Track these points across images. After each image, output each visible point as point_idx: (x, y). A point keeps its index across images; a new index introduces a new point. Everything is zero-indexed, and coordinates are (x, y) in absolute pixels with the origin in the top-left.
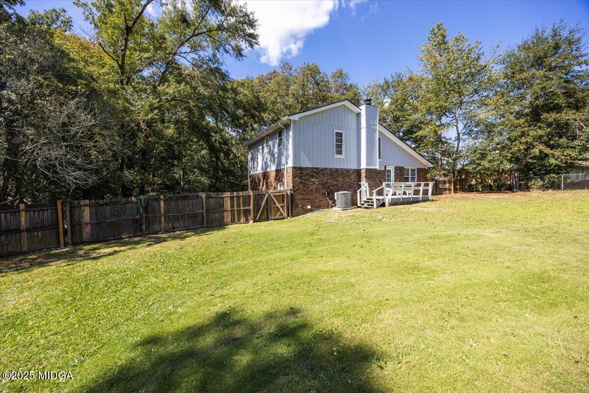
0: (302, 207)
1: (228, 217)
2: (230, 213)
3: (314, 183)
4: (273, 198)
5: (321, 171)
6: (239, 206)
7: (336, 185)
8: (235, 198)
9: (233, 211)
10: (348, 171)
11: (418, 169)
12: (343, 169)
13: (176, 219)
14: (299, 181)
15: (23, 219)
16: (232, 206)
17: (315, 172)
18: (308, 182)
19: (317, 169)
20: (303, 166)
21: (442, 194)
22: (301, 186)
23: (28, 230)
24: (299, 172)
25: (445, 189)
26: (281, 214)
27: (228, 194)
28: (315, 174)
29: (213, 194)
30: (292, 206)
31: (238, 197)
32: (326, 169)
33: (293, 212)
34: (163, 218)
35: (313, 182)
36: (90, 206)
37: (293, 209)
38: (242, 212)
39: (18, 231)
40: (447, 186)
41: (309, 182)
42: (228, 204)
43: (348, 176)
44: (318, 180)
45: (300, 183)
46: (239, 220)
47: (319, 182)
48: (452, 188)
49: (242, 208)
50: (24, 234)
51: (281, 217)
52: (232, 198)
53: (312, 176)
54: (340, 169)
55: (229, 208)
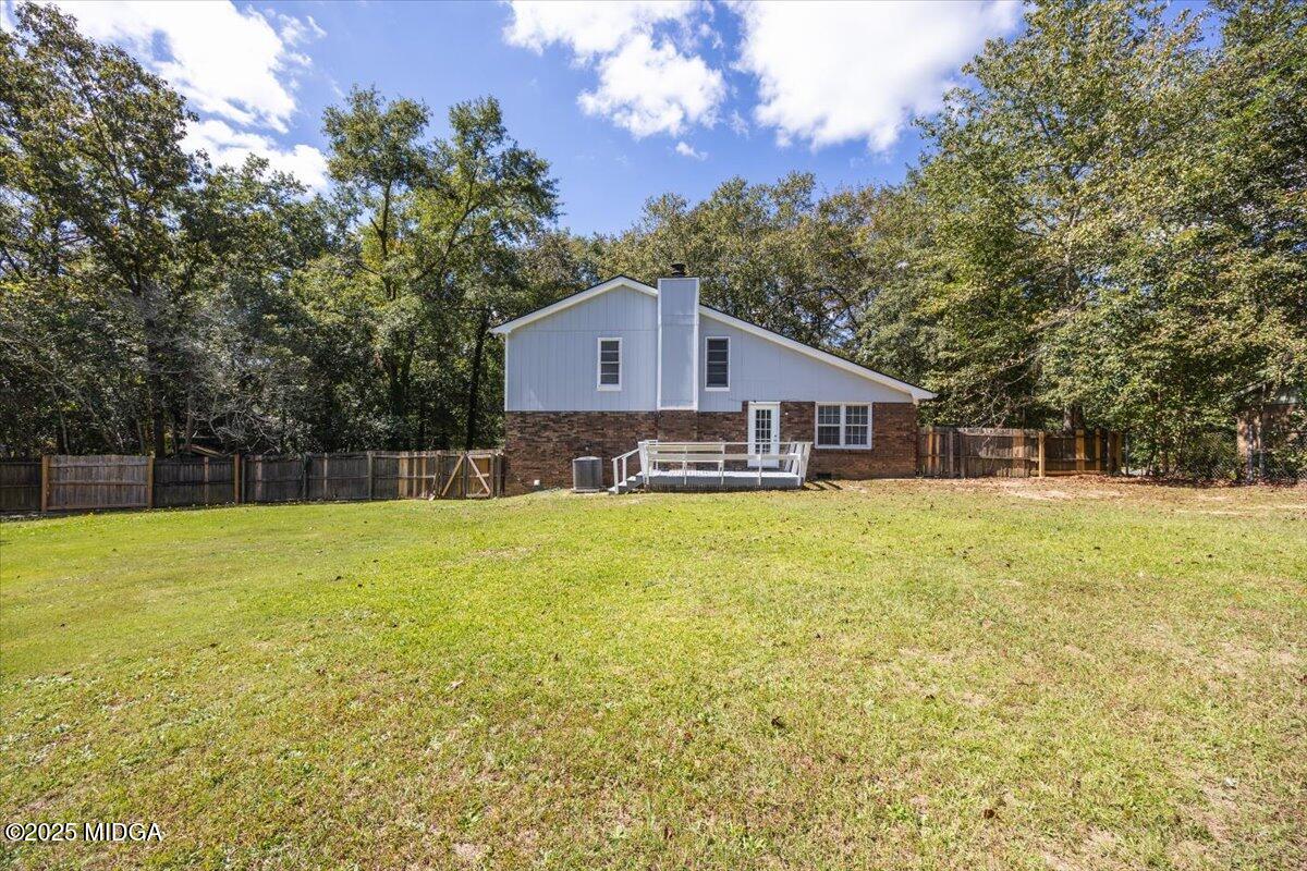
0: (522, 481)
1: (403, 486)
2: (406, 482)
3: (549, 440)
4: (472, 462)
5: (566, 417)
6: (420, 473)
7: (599, 444)
8: (415, 461)
9: (410, 480)
10: (630, 416)
11: (874, 405)
12: (618, 412)
13: (343, 483)
14: (519, 435)
15: (206, 472)
16: (411, 472)
17: (552, 420)
18: (536, 438)
19: (556, 413)
20: (527, 409)
21: (995, 476)
22: (523, 444)
23: (210, 483)
24: (519, 420)
25: (1009, 463)
26: (484, 491)
27: (405, 455)
28: (551, 424)
29: (384, 454)
30: (503, 479)
31: (420, 459)
32: (576, 413)
33: (506, 488)
34: (325, 482)
35: (548, 437)
36: (263, 461)
37: (506, 483)
38: (424, 482)
39: (202, 483)
40: (1019, 451)
41: (539, 437)
42: (404, 469)
43: (631, 426)
44: (556, 434)
45: (520, 439)
46: (419, 494)
47: (560, 436)
48: (1040, 459)
49: (424, 476)
50: (207, 487)
51: (484, 495)
52: (411, 460)
53: (545, 427)
54: (611, 412)
55: (406, 475)
